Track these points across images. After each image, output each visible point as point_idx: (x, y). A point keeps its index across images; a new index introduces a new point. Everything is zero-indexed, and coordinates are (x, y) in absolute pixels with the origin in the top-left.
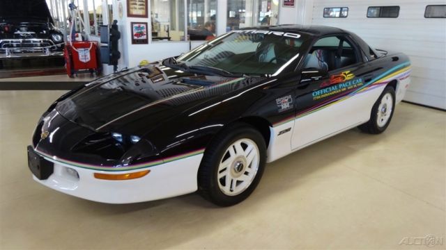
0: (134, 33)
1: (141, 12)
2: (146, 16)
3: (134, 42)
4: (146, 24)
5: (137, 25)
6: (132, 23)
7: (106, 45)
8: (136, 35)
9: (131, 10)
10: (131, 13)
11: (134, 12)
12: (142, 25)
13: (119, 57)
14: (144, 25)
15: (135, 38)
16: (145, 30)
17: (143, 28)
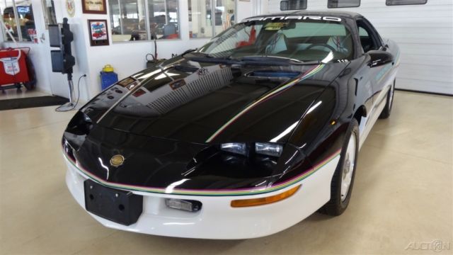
0: (93, 33)
1: (99, 8)
2: (104, 12)
3: (94, 43)
4: (105, 21)
5: (95, 23)
6: (90, 21)
7: (58, 49)
8: (94, 35)
9: (87, 5)
10: (87, 8)
11: (91, 7)
12: (101, 23)
13: (74, 63)
14: (103, 23)
15: (94, 38)
16: (105, 29)
17: (102, 26)
